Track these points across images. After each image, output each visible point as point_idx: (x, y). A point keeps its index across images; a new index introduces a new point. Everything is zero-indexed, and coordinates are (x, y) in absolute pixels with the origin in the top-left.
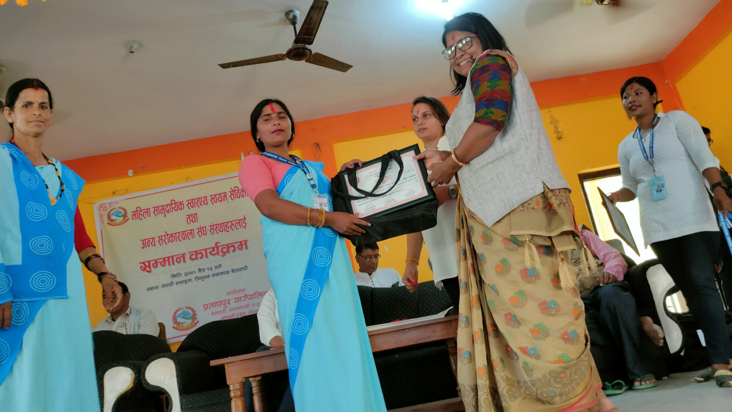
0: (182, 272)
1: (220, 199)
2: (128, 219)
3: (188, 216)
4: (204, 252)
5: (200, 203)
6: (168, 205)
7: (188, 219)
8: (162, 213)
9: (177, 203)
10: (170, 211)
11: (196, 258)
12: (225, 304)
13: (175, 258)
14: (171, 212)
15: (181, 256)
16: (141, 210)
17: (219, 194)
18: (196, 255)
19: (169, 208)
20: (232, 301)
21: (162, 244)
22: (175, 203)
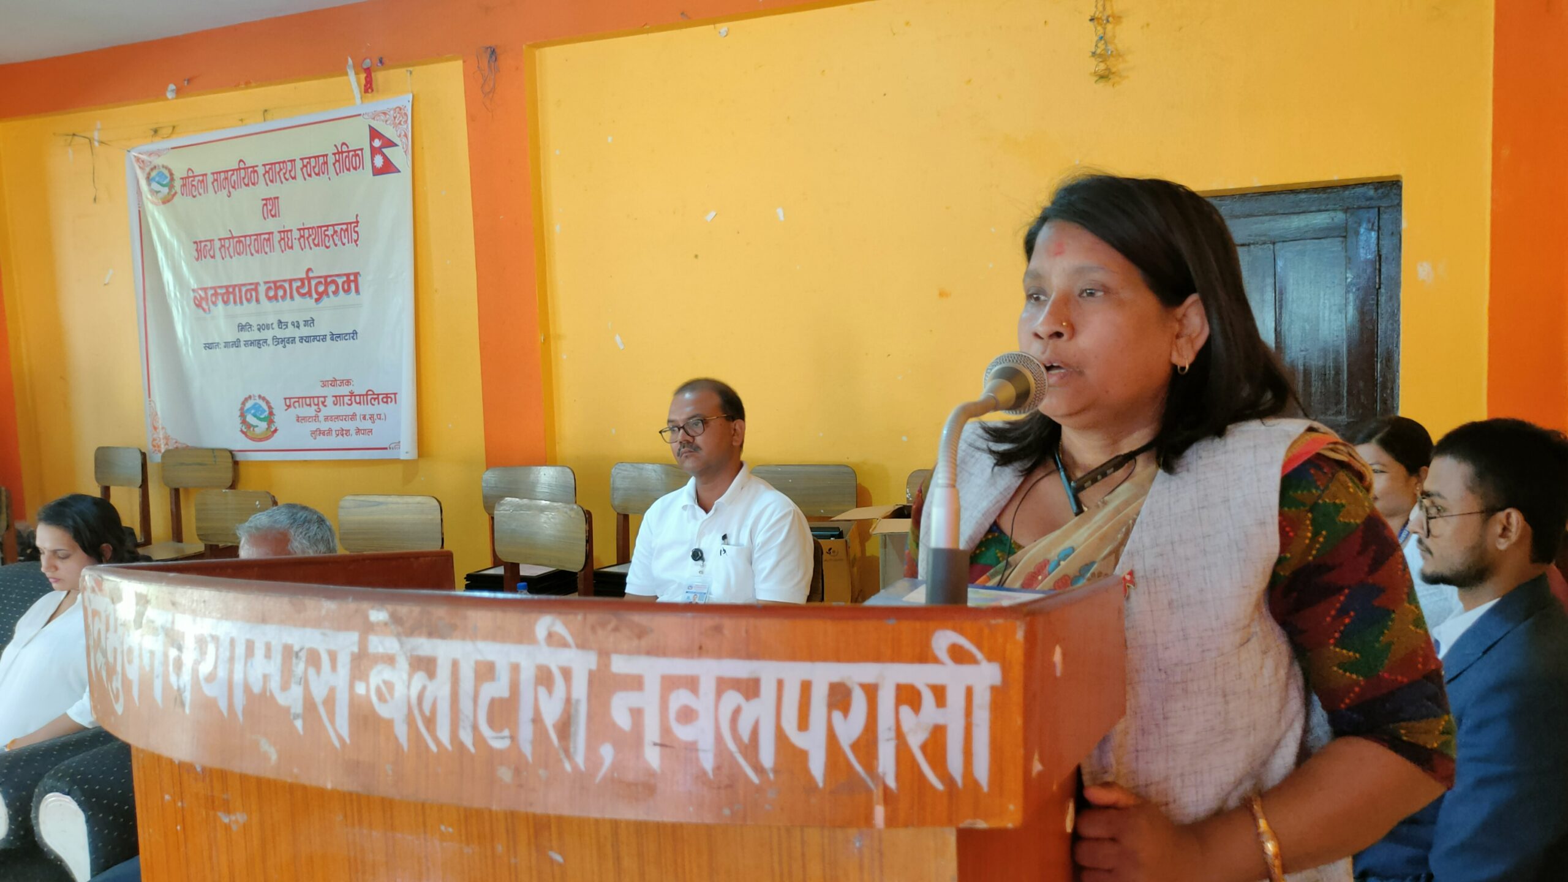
0: (254, 323)
1: (317, 170)
2: (176, 193)
3: (264, 202)
4: (287, 285)
5: (285, 174)
6: (233, 170)
7: (265, 207)
8: (224, 188)
9: (248, 168)
10: (236, 186)
11: (275, 297)
12: (318, 405)
13: (244, 289)
14: (238, 188)
15: (253, 287)
16: (194, 177)
17: (315, 157)
18: (277, 290)
19: (234, 177)
20: (330, 401)
21: (226, 257)
22: (244, 169)
